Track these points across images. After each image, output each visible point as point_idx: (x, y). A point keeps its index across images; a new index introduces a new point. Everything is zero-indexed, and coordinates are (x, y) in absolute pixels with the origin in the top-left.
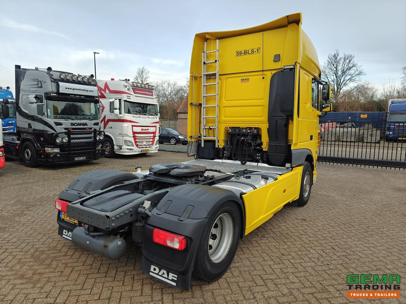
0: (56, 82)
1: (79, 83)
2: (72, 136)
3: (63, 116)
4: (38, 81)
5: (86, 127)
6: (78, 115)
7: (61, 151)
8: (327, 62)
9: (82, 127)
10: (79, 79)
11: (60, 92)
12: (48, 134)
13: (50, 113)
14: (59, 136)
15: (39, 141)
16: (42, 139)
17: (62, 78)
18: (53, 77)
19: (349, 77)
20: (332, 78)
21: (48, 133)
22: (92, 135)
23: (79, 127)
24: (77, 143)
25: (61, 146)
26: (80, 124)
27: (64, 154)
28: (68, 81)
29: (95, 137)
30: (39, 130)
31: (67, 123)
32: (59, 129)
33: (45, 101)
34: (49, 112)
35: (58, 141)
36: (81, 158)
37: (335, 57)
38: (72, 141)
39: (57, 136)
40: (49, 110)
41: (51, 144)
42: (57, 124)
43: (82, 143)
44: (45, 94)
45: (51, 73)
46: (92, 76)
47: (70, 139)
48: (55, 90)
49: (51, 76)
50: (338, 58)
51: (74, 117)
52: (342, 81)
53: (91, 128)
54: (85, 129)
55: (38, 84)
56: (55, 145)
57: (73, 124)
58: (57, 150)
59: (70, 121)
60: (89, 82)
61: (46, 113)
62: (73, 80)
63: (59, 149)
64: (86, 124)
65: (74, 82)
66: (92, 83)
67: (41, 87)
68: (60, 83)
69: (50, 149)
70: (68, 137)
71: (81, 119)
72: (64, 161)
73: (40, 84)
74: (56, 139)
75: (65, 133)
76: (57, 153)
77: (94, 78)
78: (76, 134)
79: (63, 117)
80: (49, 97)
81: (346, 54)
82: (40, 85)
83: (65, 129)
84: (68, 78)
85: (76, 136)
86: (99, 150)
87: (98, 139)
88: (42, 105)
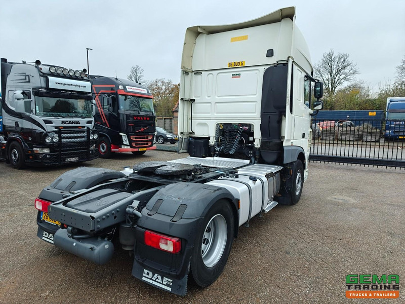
0: (45, 76)
1: (71, 78)
2: (63, 135)
3: (53, 113)
4: (26, 76)
5: (78, 125)
6: (70, 113)
7: (51, 152)
8: (322, 61)
9: (73, 125)
10: (71, 73)
11: (50, 87)
12: (37, 133)
13: (39, 110)
14: (49, 135)
15: (27, 140)
16: (30, 138)
17: (51, 72)
18: (42, 71)
19: (344, 76)
20: (327, 77)
21: (37, 131)
22: (85, 134)
23: (70, 125)
24: (68, 143)
25: (51, 146)
26: (72, 123)
27: (54, 155)
28: (58, 76)
29: (88, 136)
30: (27, 128)
31: (58, 121)
32: (49, 128)
33: (33, 97)
34: (37, 109)
35: (47, 141)
36: (74, 159)
37: (330, 55)
38: (63, 140)
39: (46, 135)
40: (37, 107)
41: (40, 144)
42: (47, 122)
43: (74, 142)
44: (33, 89)
45: (40, 66)
46: (85, 70)
47: (60, 138)
48: (44, 85)
49: (40, 70)
50: (333, 57)
51: (64, 114)
52: (336, 80)
53: (84, 127)
54: (77, 127)
55: (25, 79)
56: (44, 145)
57: (63, 122)
58: (46, 151)
59: (61, 119)
60: (82, 77)
61: (34, 110)
62: (64, 75)
63: (49, 149)
64: (78, 123)
65: (64, 77)
66: (85, 78)
67: (29, 82)
68: (50, 78)
69: (38, 149)
70: (58, 137)
71: (72, 117)
72: (55, 162)
73: (27, 78)
74: (45, 139)
75: (56, 132)
76: (46, 154)
77: (87, 73)
78: (67, 133)
79: (53, 115)
80: (37, 93)
81: (341, 53)
82: (27, 80)
83: (56, 127)
84: (59, 72)
85: (67, 135)
86: (92, 151)
87: (91, 138)
88: (30, 101)
